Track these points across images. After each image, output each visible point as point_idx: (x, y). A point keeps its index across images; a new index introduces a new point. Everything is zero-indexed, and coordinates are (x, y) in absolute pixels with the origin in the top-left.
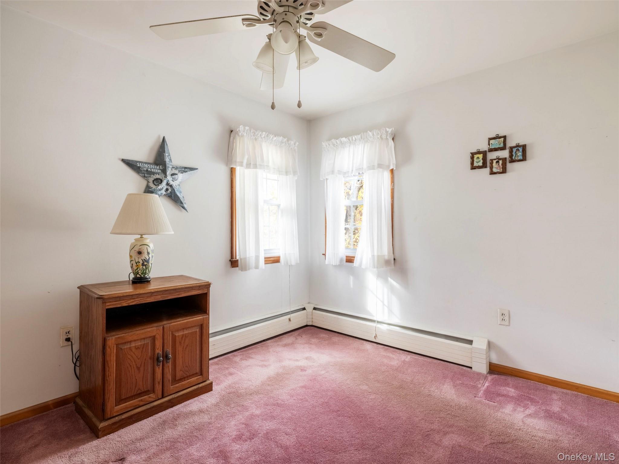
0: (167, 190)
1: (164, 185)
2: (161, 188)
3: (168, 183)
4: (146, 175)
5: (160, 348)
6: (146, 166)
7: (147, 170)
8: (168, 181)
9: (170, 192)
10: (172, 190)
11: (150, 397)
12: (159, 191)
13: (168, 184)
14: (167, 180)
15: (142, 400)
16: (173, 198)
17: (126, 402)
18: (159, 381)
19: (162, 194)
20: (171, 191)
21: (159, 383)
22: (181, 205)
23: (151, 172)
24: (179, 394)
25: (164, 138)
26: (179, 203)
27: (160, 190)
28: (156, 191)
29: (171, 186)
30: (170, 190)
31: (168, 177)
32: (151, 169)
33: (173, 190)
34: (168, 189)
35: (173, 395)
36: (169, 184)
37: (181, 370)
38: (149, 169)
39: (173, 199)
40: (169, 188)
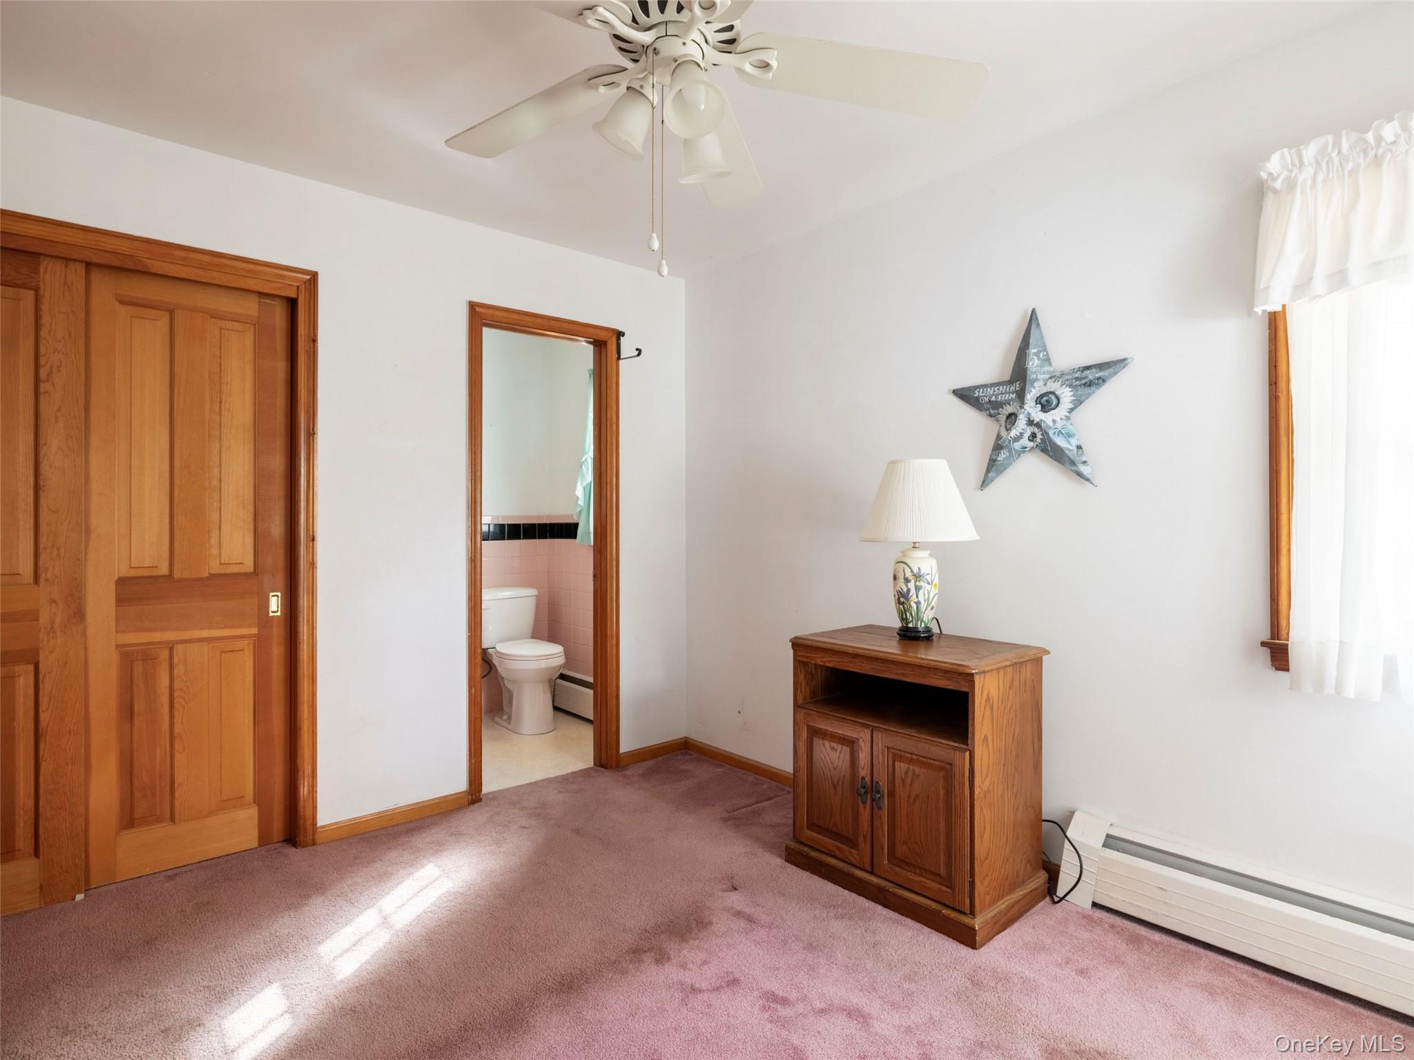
0: (1033, 436)
1: (1024, 427)
2: (1019, 435)
3: (1029, 419)
4: (992, 412)
5: (865, 769)
6: (990, 391)
7: (990, 401)
8: (1029, 414)
9: (1041, 439)
10: (1042, 435)
11: (850, 853)
12: (1013, 443)
13: (1030, 422)
14: (1026, 413)
15: (838, 848)
16: (1051, 454)
17: (820, 834)
18: (865, 833)
19: (1026, 448)
20: (1041, 437)
21: (865, 837)
22: (1073, 468)
23: (996, 402)
24: (897, 890)
25: (1033, 311)
26: (1068, 463)
27: (1017, 439)
28: (1007, 443)
29: (1038, 425)
30: (1039, 436)
31: (1026, 407)
32: (996, 396)
33: (1045, 433)
34: (1036, 434)
35: (890, 884)
36: (1033, 421)
37: (904, 843)
38: (993, 399)
39: (1051, 457)
40: (1036, 430)
